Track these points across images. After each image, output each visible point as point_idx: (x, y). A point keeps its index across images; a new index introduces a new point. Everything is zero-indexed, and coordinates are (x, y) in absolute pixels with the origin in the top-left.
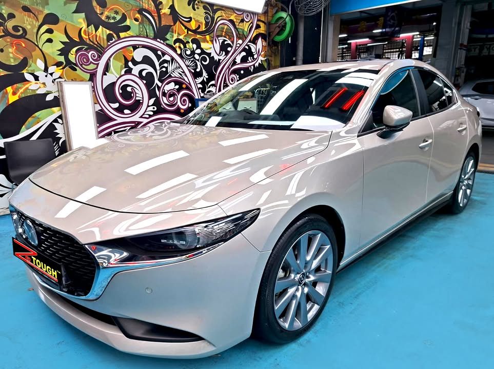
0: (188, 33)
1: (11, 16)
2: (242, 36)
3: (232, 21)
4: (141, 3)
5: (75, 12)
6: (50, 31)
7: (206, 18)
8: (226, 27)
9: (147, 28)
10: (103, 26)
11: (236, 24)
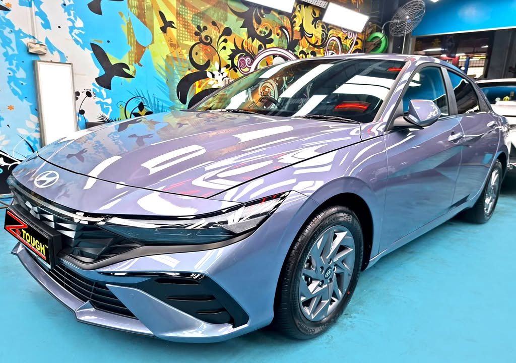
0: (309, 46)
1: (205, 28)
2: (345, 50)
4: (283, 21)
5: (242, 27)
6: (225, 41)
7: (323, 35)
8: (335, 42)
9: (284, 42)
10: (257, 39)
11: (342, 40)
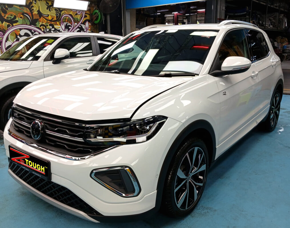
0: (47, 21)
2: (76, 21)
3: (71, 15)
4: (23, 10)
7: (57, 14)
8: (67, 18)
9: (26, 20)
10: (5, 21)
11: (73, 16)
